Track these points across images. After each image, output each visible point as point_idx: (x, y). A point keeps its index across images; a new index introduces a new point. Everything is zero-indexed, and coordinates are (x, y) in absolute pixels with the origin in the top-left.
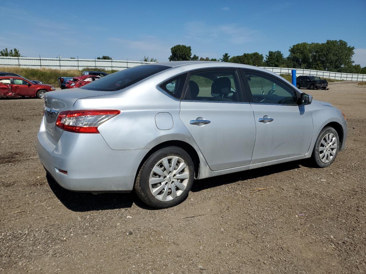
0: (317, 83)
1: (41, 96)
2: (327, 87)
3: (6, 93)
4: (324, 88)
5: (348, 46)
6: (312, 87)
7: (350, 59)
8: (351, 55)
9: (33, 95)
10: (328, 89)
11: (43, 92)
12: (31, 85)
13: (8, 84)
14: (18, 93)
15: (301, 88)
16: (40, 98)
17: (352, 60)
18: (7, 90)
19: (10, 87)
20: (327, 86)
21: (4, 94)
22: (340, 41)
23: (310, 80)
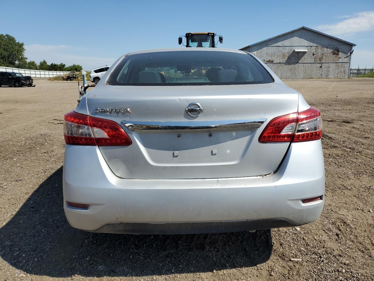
0: (22, 80)
2: (34, 84)
4: (30, 85)
5: (20, 43)
6: (17, 84)
7: (23, 55)
8: (23, 52)
10: (34, 86)
15: (2, 86)
17: (25, 57)
20: (33, 82)
22: (7, 35)
23: (12, 77)
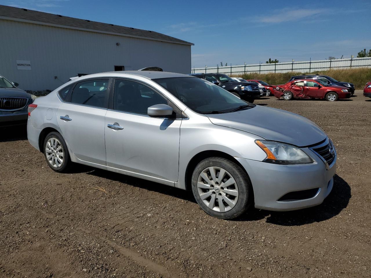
1: (329, 98)
3: (298, 95)
9: (321, 97)
11: (332, 94)
12: (321, 87)
13: (302, 86)
14: (308, 95)
16: (328, 100)
18: (300, 92)
19: (302, 89)
21: (296, 95)
